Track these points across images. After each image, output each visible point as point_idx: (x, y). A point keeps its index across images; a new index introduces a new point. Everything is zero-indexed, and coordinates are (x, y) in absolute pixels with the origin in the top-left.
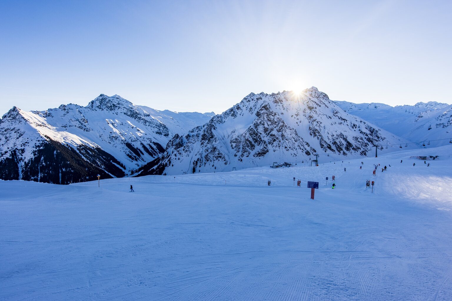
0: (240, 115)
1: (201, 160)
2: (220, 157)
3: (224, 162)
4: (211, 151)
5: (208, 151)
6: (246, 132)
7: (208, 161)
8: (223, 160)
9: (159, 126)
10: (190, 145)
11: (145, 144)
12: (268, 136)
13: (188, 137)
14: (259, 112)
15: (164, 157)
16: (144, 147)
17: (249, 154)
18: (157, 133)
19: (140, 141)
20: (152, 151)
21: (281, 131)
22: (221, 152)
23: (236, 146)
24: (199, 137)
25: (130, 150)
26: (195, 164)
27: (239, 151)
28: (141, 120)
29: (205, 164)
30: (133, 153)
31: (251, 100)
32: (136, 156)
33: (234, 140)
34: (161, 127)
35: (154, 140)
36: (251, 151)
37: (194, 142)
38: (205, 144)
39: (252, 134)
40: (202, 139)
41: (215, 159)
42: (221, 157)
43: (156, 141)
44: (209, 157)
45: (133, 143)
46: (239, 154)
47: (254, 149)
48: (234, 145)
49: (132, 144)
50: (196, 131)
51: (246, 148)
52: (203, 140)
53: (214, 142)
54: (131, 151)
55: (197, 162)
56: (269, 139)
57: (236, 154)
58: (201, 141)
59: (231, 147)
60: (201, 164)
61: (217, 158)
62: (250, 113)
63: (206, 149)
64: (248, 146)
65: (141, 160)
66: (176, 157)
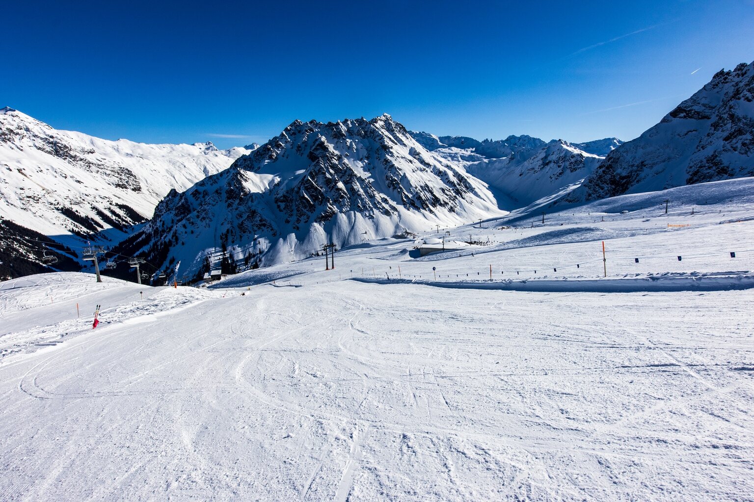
0: (283, 156)
1: (234, 231)
2: (264, 225)
3: (272, 232)
4: (248, 216)
5: (242, 217)
6: (300, 185)
7: (244, 232)
8: (269, 229)
9: (118, 172)
10: (208, 208)
11: (101, 207)
12: (333, 191)
13: (196, 194)
14: (314, 153)
15: (158, 230)
16: (100, 213)
17: (308, 218)
18: (118, 185)
19: (89, 203)
20: (118, 221)
21: (349, 183)
22: (264, 217)
23: (285, 207)
24: (222, 195)
25: (74, 222)
26: (224, 239)
27: (292, 215)
28: (79, 162)
29: (241, 237)
30: (81, 226)
31: (297, 132)
32: (89, 231)
33: (282, 198)
34: (123, 174)
35: (115, 200)
36: (309, 213)
37: (214, 203)
38: (234, 205)
39: (309, 189)
40: (227, 197)
41: (255, 228)
42: (266, 225)
43: (120, 202)
44: (245, 227)
45: (75, 208)
46: (294, 219)
47: (314, 210)
48: (282, 205)
49: (74, 210)
50: (210, 183)
51: (303, 209)
52: (230, 199)
53: (250, 203)
54: (76, 223)
55: (226, 236)
56: (334, 195)
57: (288, 219)
58: (226, 201)
59: (278, 209)
60: (234, 238)
61: (259, 227)
62: (298, 153)
63: (238, 214)
64: (305, 207)
65: (102, 239)
66: (187, 230)
